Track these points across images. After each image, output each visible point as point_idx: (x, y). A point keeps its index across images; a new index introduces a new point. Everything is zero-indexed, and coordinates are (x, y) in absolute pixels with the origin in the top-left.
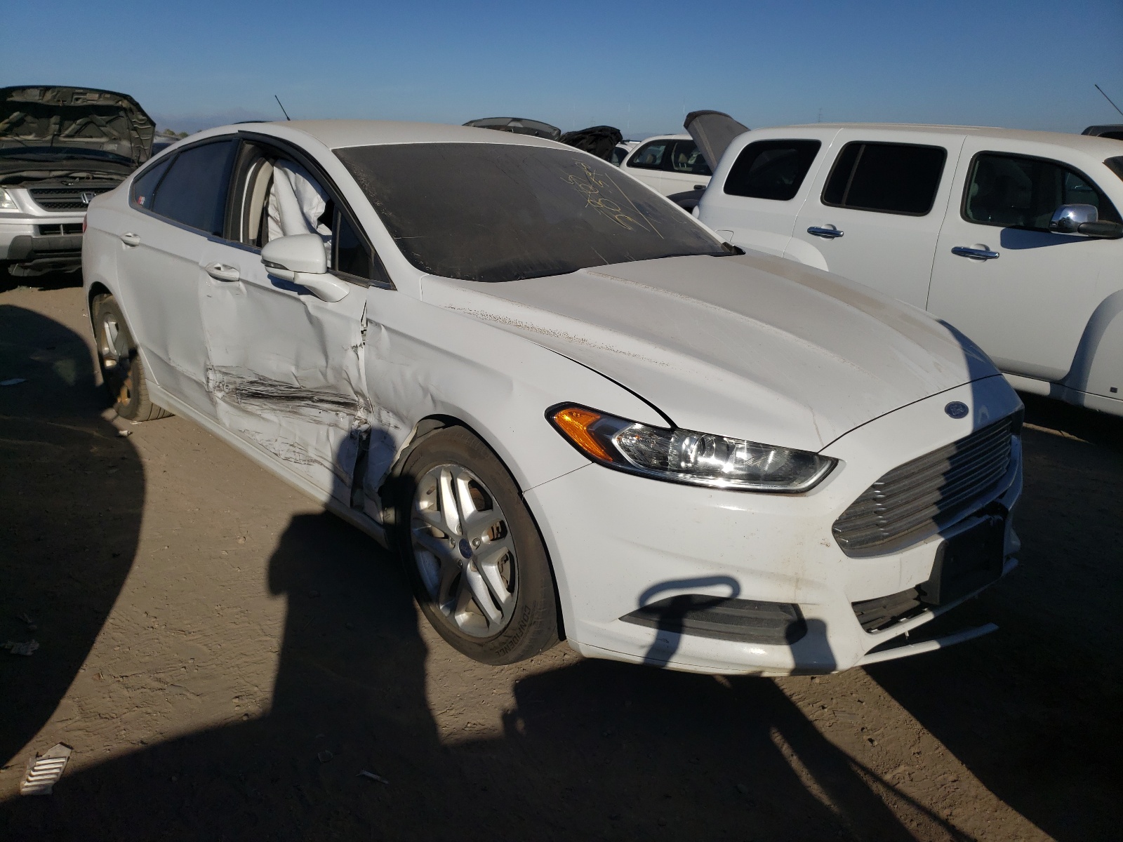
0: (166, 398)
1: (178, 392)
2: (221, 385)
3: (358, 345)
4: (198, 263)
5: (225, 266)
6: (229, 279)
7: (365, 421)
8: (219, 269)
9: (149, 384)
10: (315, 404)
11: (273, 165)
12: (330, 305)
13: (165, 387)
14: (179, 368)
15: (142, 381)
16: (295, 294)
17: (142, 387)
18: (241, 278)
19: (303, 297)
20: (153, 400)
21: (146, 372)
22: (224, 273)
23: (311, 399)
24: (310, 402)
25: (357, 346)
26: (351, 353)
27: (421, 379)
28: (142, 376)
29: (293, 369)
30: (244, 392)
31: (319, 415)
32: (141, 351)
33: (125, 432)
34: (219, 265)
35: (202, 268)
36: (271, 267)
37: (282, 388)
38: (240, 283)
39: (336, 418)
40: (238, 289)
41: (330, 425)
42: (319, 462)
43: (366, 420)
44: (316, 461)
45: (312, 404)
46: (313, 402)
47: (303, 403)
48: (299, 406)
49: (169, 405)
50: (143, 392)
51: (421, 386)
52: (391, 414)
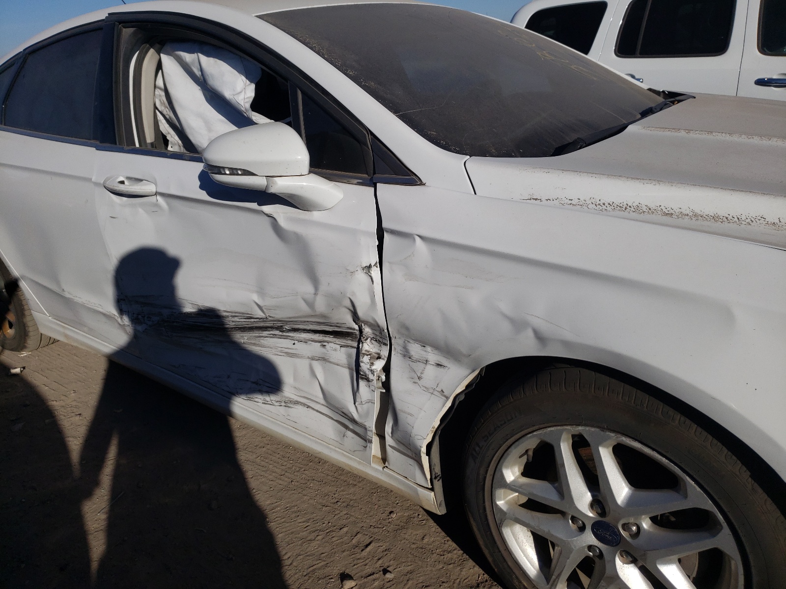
0: (61, 330)
1: (79, 324)
2: (140, 317)
3: (373, 265)
4: (89, 180)
5: (129, 178)
6: (143, 194)
7: (377, 356)
8: (122, 182)
9: (36, 315)
10: (284, 334)
11: (159, 52)
12: (316, 215)
13: (57, 317)
14: (76, 299)
15: (26, 313)
16: (254, 205)
17: (27, 319)
18: (160, 190)
19: (267, 209)
20: (43, 330)
21: (31, 303)
22: (129, 187)
23: (280, 329)
24: (277, 332)
25: (370, 267)
26: (361, 276)
27: (505, 307)
28: (26, 307)
29: (255, 297)
30: (175, 324)
31: (294, 347)
32: (24, 285)
33: (18, 370)
34: (121, 179)
35: (96, 184)
36: (225, 174)
37: (236, 319)
38: (159, 198)
39: (323, 350)
40: (156, 205)
41: (313, 359)
42: (304, 405)
43: (379, 354)
44: (297, 403)
45: (281, 333)
46: (283, 331)
47: (265, 333)
48: (260, 337)
49: (66, 336)
50: (30, 324)
51: (506, 316)
52: (429, 349)
